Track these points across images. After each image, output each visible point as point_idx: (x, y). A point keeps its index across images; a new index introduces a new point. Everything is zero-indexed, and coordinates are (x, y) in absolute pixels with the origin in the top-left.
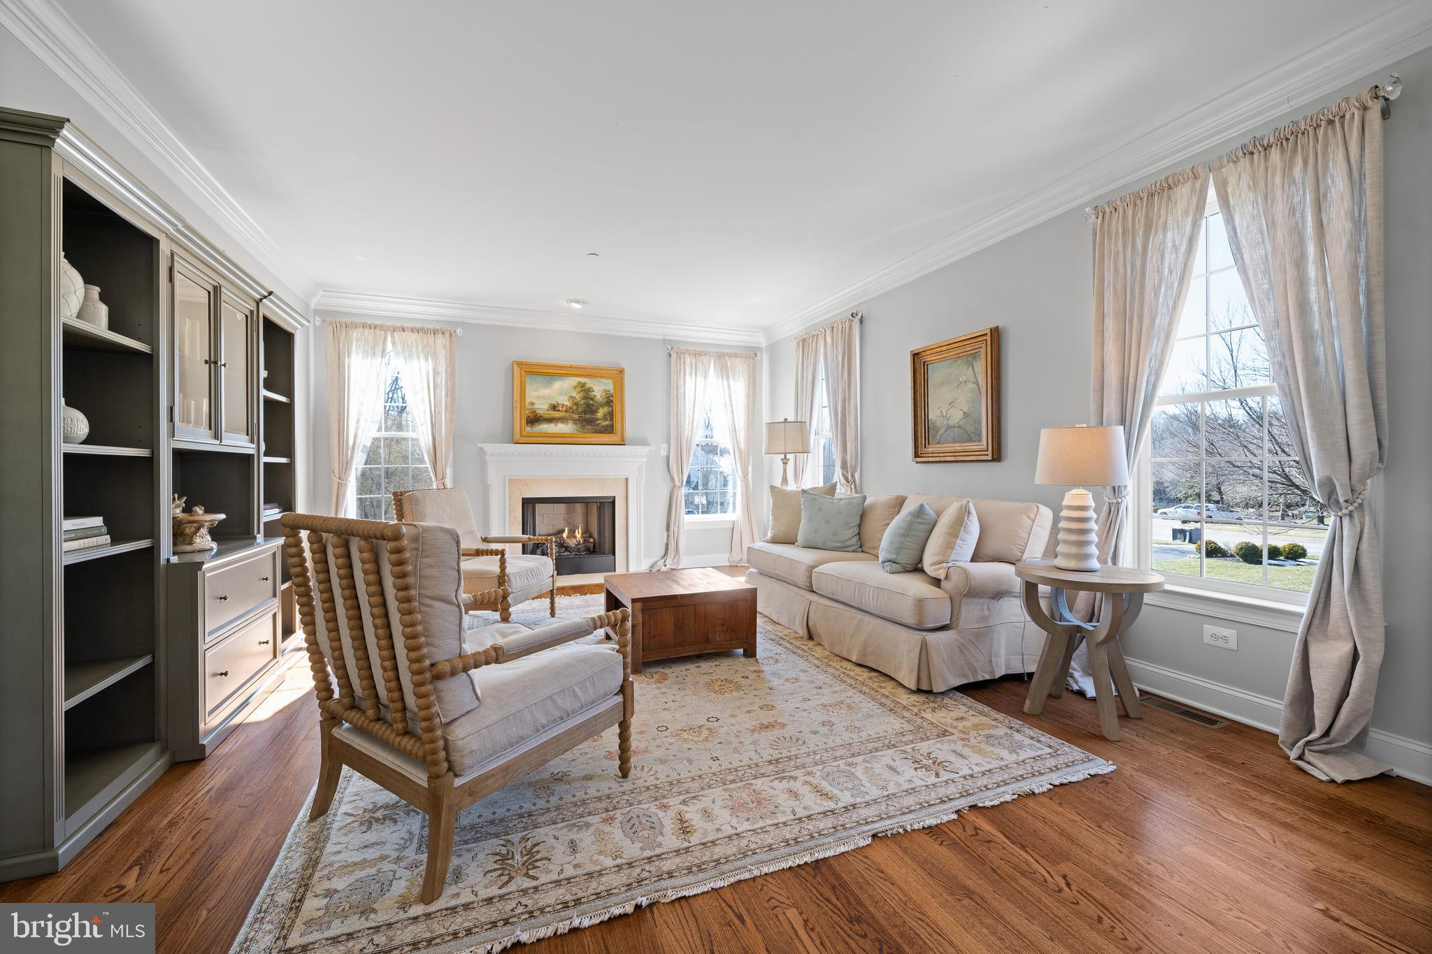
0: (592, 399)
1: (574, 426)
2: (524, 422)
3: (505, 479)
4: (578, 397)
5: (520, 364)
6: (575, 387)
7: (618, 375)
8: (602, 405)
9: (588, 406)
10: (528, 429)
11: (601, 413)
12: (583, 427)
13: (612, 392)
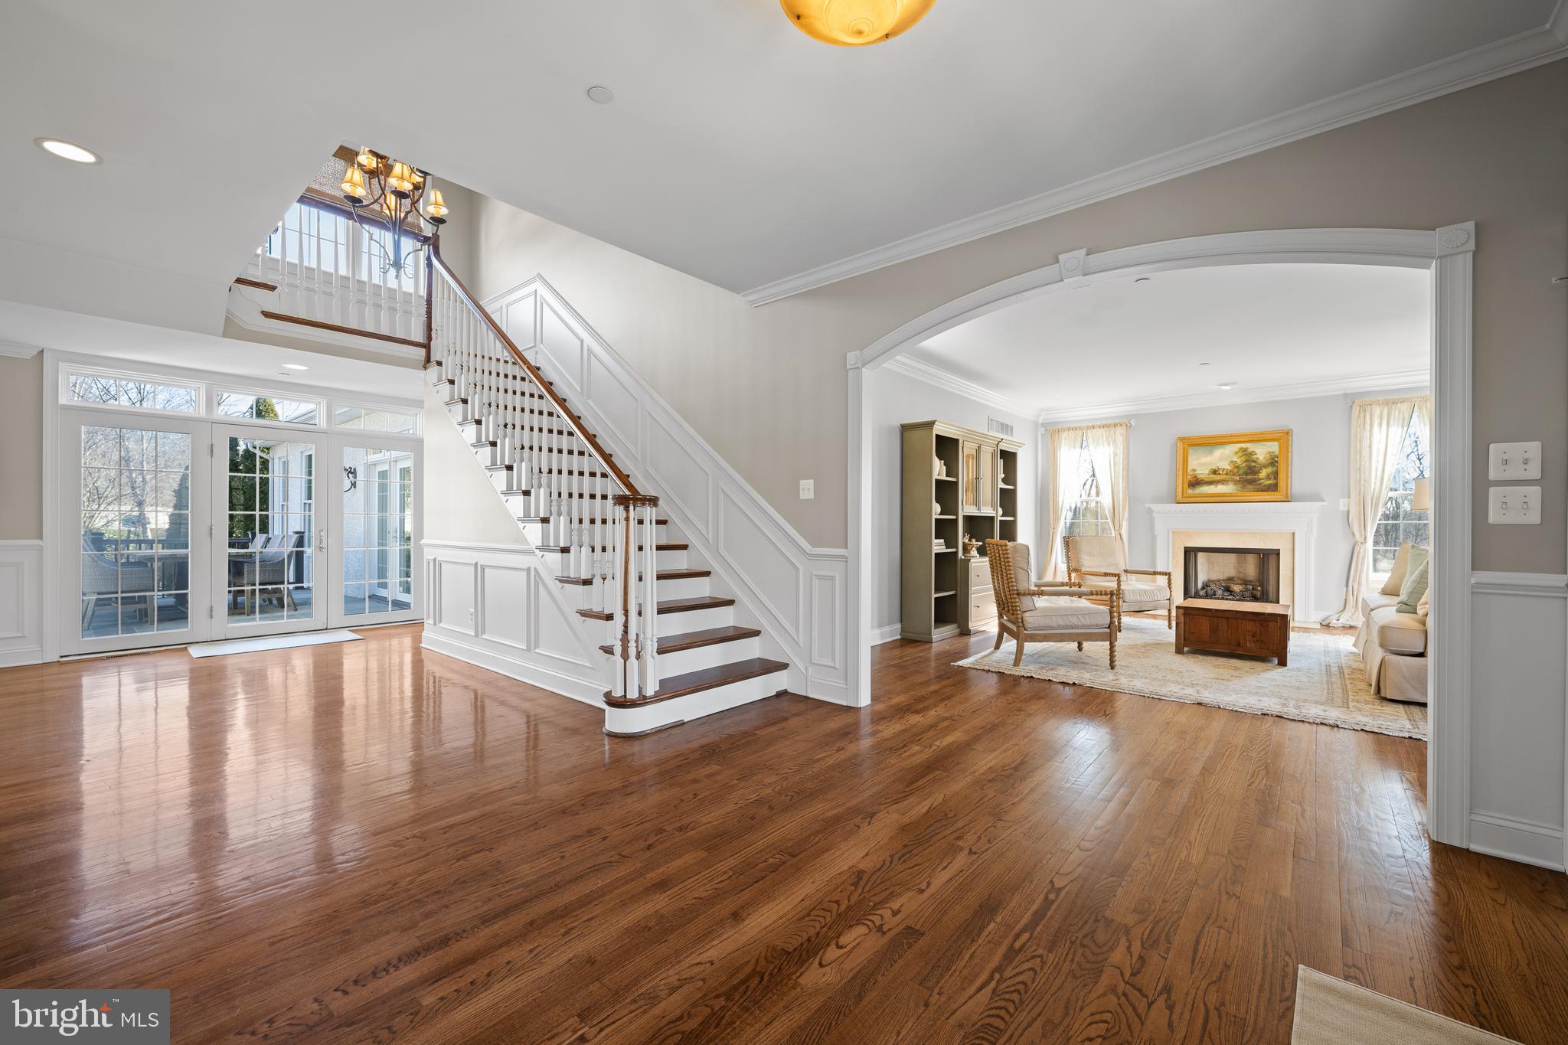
0: (1254, 462)
1: (1234, 487)
2: (1186, 485)
3: (1168, 532)
4: (1239, 461)
5: (1182, 439)
6: (1237, 453)
7: (1284, 437)
8: (1265, 466)
9: (1250, 468)
10: (1190, 491)
11: (1263, 473)
12: (1244, 487)
13: (1277, 453)
